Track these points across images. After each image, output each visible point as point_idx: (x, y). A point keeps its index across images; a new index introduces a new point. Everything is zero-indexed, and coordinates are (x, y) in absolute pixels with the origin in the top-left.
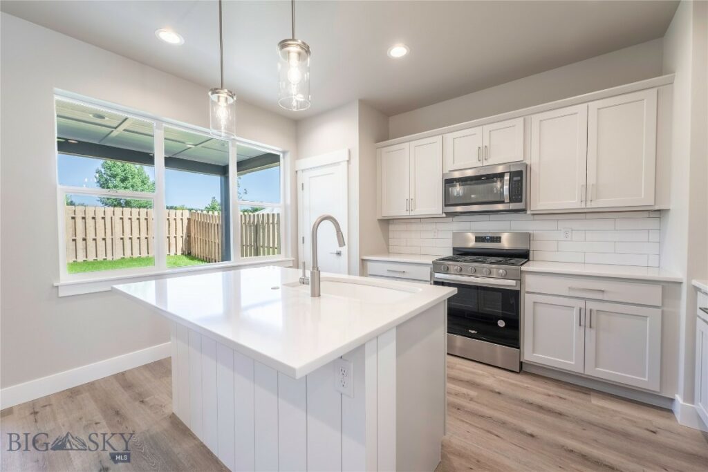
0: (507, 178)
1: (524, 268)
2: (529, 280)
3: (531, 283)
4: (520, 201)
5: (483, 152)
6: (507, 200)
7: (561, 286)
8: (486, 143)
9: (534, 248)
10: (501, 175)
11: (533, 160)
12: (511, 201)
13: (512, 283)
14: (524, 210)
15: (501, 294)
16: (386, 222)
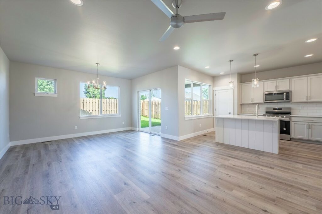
0: (285, 94)
1: (291, 116)
2: (292, 118)
3: (293, 119)
4: (289, 100)
5: (277, 87)
6: (285, 99)
7: (302, 119)
8: (278, 85)
9: (291, 111)
10: (283, 93)
11: (292, 89)
12: (286, 99)
13: (288, 119)
14: (290, 102)
15: (284, 122)
16: (242, 105)
